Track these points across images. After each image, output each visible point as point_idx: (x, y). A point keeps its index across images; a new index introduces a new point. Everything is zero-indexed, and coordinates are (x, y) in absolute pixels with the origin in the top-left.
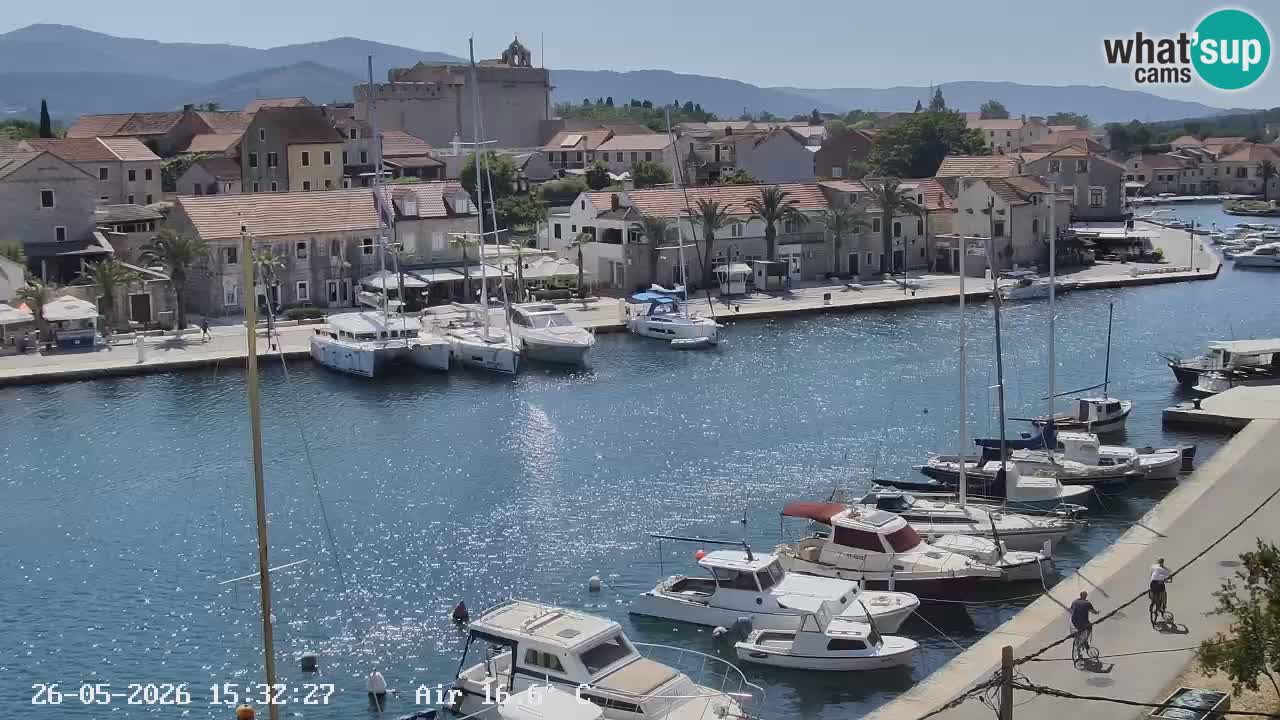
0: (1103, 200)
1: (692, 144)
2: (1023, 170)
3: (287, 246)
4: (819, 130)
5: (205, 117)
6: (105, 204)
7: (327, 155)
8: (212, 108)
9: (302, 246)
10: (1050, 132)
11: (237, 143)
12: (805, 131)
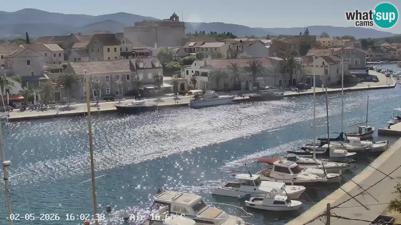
0: (359, 63)
1: (229, 45)
2: (333, 53)
3: (103, 77)
4: (269, 41)
5: (78, 37)
6: (46, 64)
7: (115, 49)
8: (79, 34)
9: (107, 77)
10: (342, 41)
11: (87, 45)
12: (265, 41)
